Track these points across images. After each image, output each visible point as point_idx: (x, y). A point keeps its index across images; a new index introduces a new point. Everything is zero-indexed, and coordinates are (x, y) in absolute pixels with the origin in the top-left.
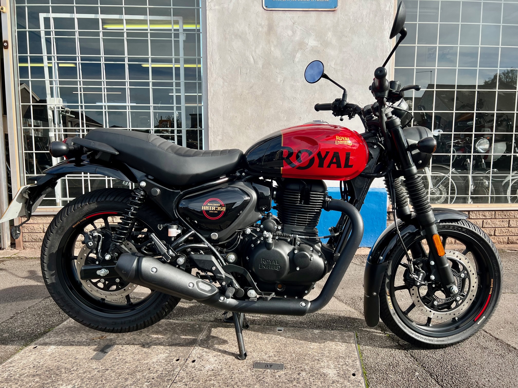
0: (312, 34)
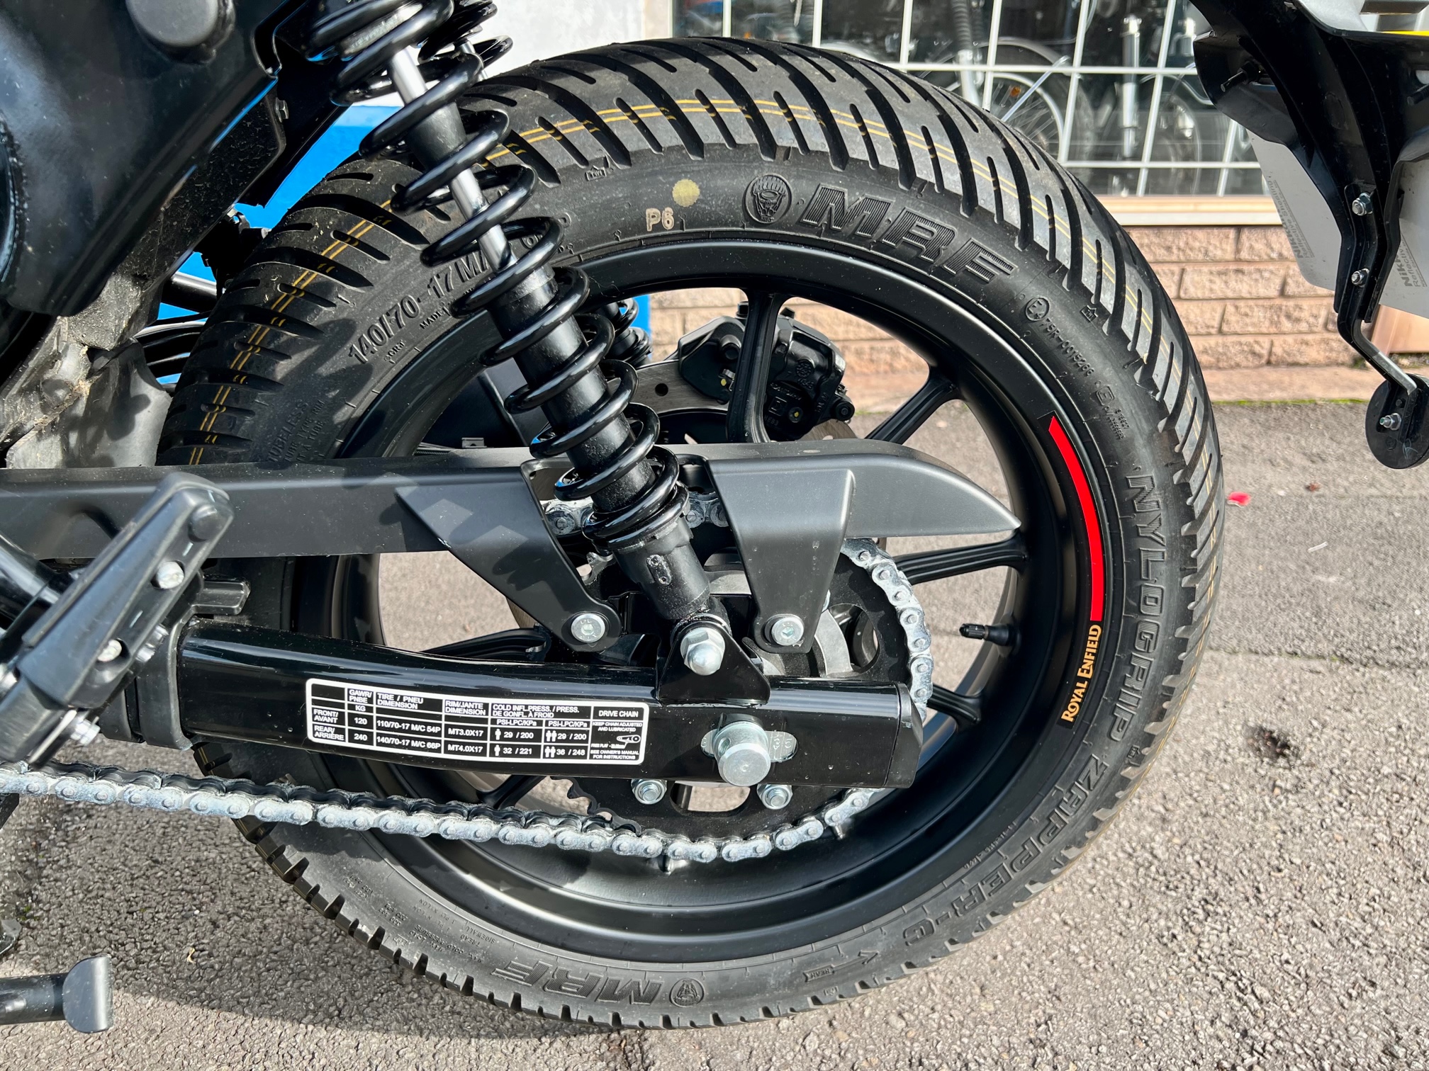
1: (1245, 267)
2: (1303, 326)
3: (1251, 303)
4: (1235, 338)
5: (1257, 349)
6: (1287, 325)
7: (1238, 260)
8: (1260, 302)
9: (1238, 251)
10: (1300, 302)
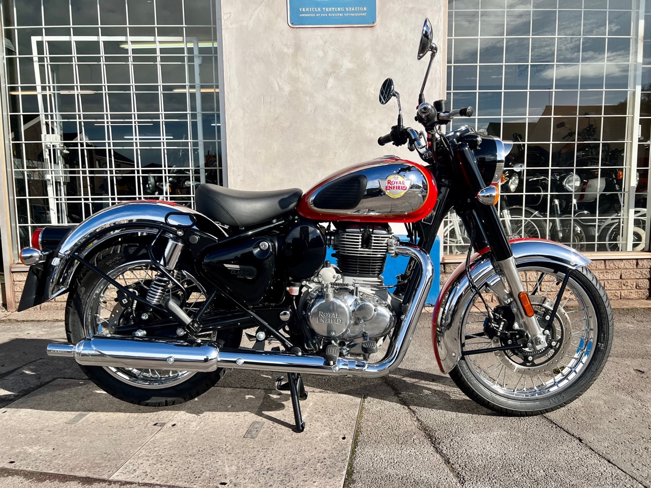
0: (347, 54)
1: (609, 271)
2: (629, 288)
3: (612, 281)
4: (609, 291)
5: (616, 294)
6: (624, 287)
7: (606, 269)
8: (615, 281)
9: (605, 266)
10: (627, 281)
